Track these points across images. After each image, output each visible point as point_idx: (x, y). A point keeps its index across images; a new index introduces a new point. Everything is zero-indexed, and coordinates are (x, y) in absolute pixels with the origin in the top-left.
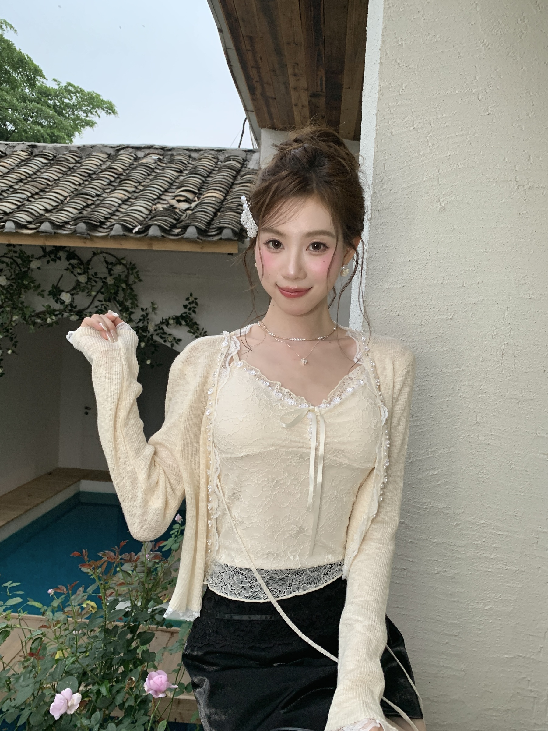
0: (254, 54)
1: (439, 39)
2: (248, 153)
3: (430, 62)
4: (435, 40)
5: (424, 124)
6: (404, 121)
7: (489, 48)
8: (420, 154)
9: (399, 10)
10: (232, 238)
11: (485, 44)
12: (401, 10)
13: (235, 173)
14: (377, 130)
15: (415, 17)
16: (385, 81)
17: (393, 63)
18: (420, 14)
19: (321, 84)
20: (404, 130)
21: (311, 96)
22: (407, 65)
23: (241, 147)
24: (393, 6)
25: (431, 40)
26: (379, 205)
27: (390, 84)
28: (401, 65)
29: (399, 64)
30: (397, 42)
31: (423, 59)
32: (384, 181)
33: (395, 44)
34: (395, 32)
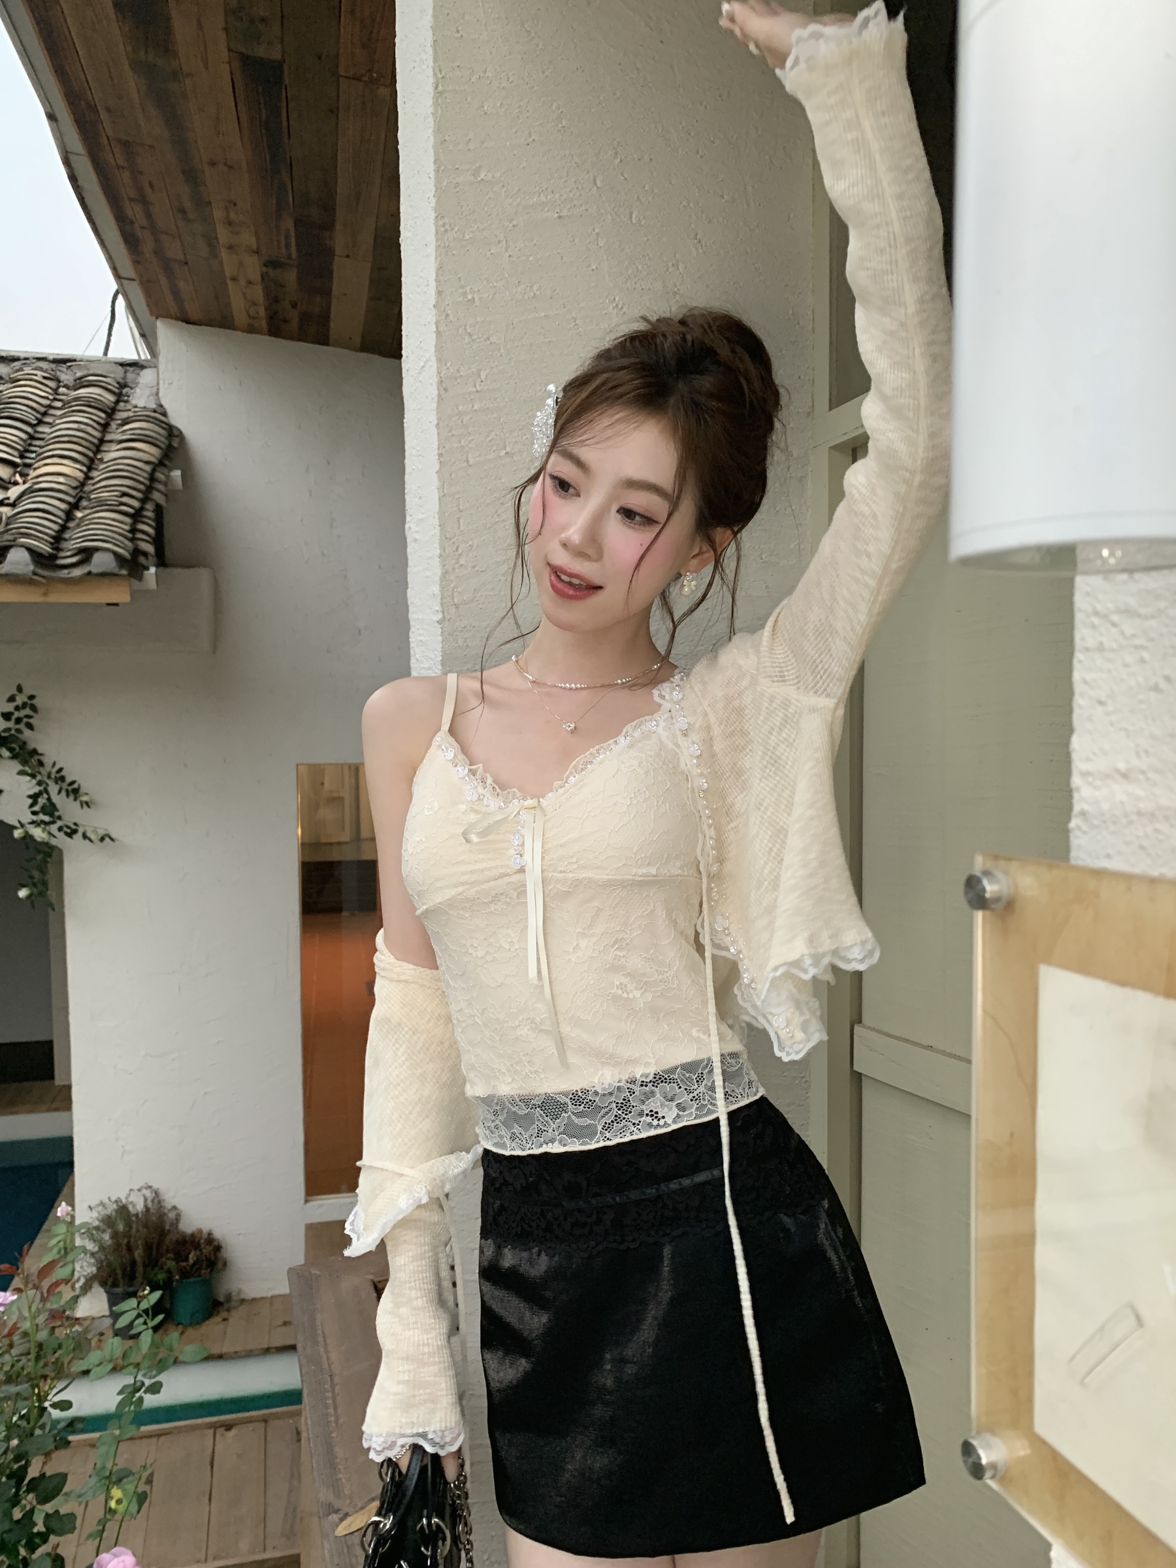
0: (136, 173)
1: (539, 292)
2: (128, 368)
3: (525, 333)
4: (532, 294)
5: (524, 444)
6: (488, 440)
7: (624, 313)
9: (464, 236)
10: (116, 571)
11: (617, 305)
12: (467, 237)
13: (103, 415)
14: (440, 455)
15: (492, 251)
16: (449, 364)
17: (460, 332)
18: (501, 245)
19: (288, 245)
20: (490, 457)
21: (265, 265)
22: (485, 337)
23: (110, 354)
24: (452, 229)
25: (525, 293)
26: (455, 594)
27: (458, 371)
28: (474, 338)
29: (470, 335)
30: (465, 294)
31: (514, 328)
32: (460, 552)
33: (461, 299)
34: (459, 276)
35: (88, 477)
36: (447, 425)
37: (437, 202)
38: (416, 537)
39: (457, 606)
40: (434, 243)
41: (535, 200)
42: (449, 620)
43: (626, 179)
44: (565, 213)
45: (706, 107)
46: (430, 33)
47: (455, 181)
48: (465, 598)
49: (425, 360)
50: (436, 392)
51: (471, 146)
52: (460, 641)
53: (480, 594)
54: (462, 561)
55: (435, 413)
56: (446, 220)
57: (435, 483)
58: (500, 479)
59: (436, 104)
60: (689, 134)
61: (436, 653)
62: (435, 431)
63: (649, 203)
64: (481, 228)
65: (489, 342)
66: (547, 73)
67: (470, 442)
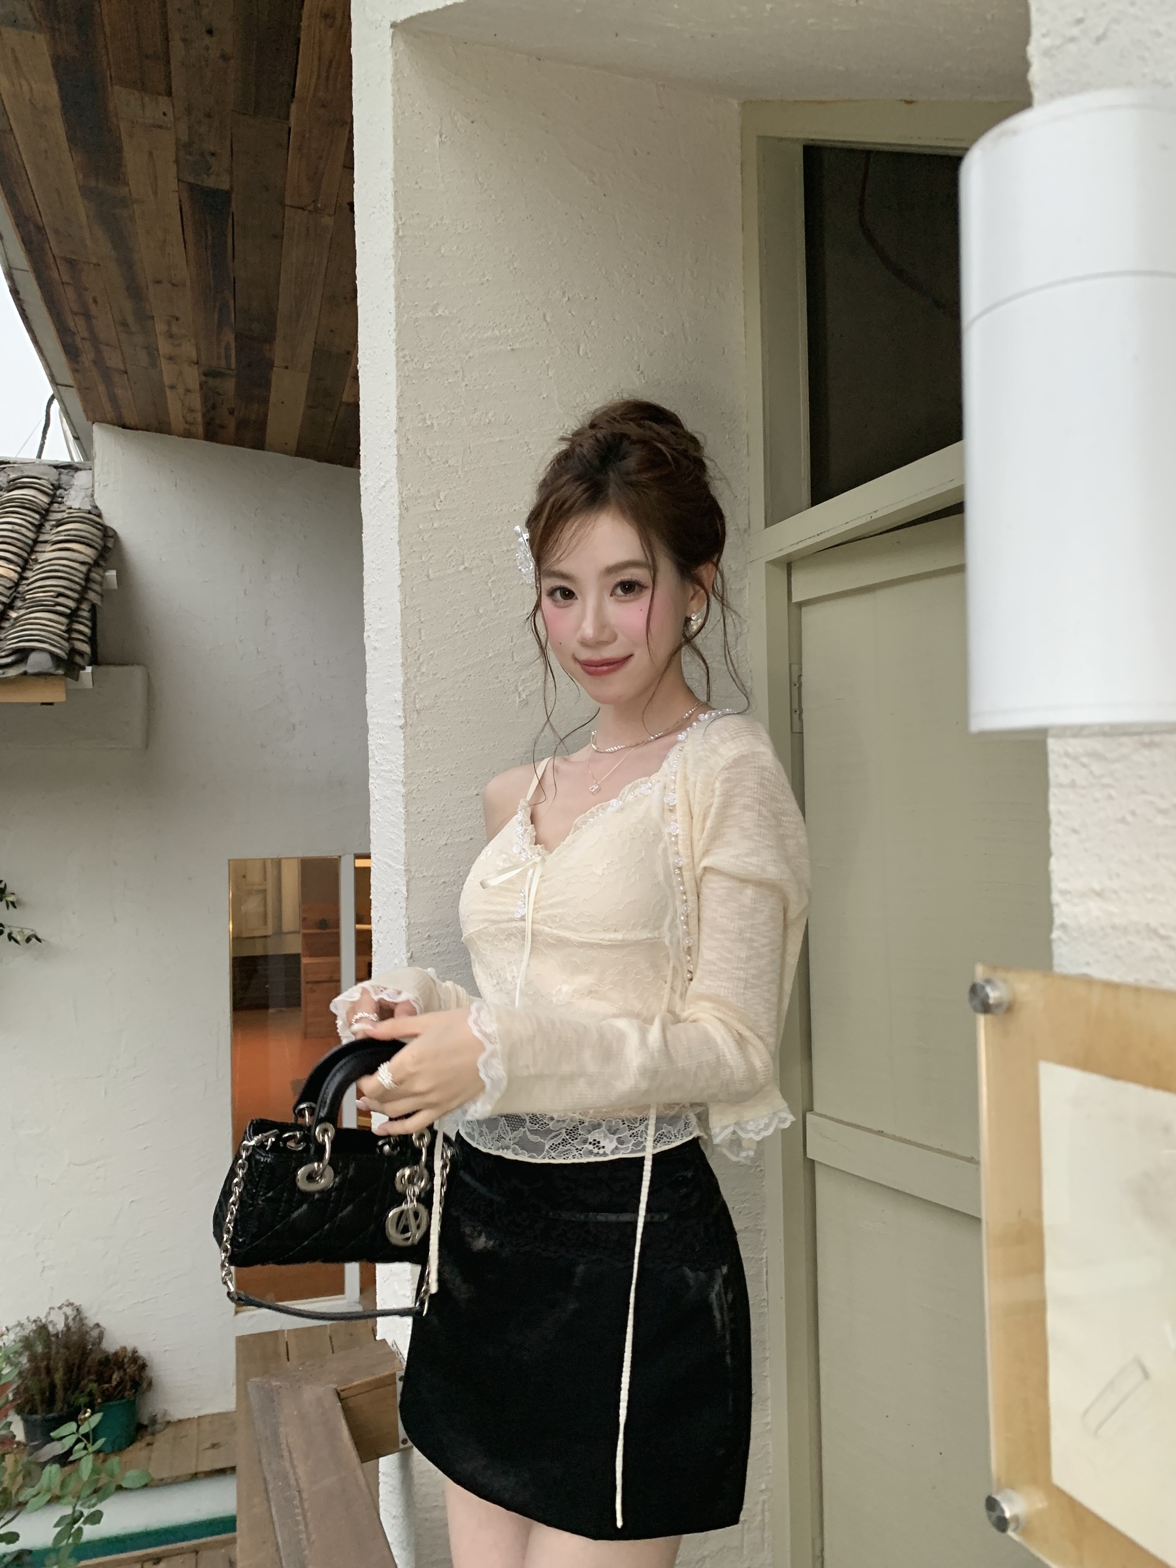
0: (80, 290)
1: (493, 419)
2: (62, 470)
3: (482, 456)
4: (487, 421)
5: (482, 560)
6: (447, 556)
8: (478, 612)
9: (423, 366)
10: (52, 671)
12: (426, 367)
13: (37, 516)
14: (402, 570)
15: (450, 381)
16: (409, 485)
17: (420, 456)
18: (458, 375)
19: (228, 357)
20: (449, 572)
21: (205, 375)
22: (444, 460)
23: (44, 457)
24: (412, 360)
25: (480, 420)
26: (417, 701)
27: (419, 491)
28: (433, 460)
29: (430, 458)
30: (424, 420)
31: (470, 452)
32: (421, 660)
33: (420, 425)
34: (419, 403)
35: (22, 578)
36: (409, 543)
37: (398, 335)
38: (376, 645)
39: (418, 712)
40: (395, 373)
41: (489, 334)
43: (573, 315)
44: (517, 346)
45: (645, 253)
46: (391, 184)
47: (414, 317)
48: (427, 704)
49: (385, 480)
50: (397, 512)
51: (430, 285)
52: (422, 745)
53: (440, 700)
54: (424, 670)
55: (397, 530)
56: (407, 352)
57: (397, 596)
58: (459, 592)
59: (397, 247)
60: (631, 276)
61: (398, 756)
62: (398, 548)
63: (595, 337)
64: (439, 359)
65: (447, 465)
66: (499, 221)
67: (430, 558)
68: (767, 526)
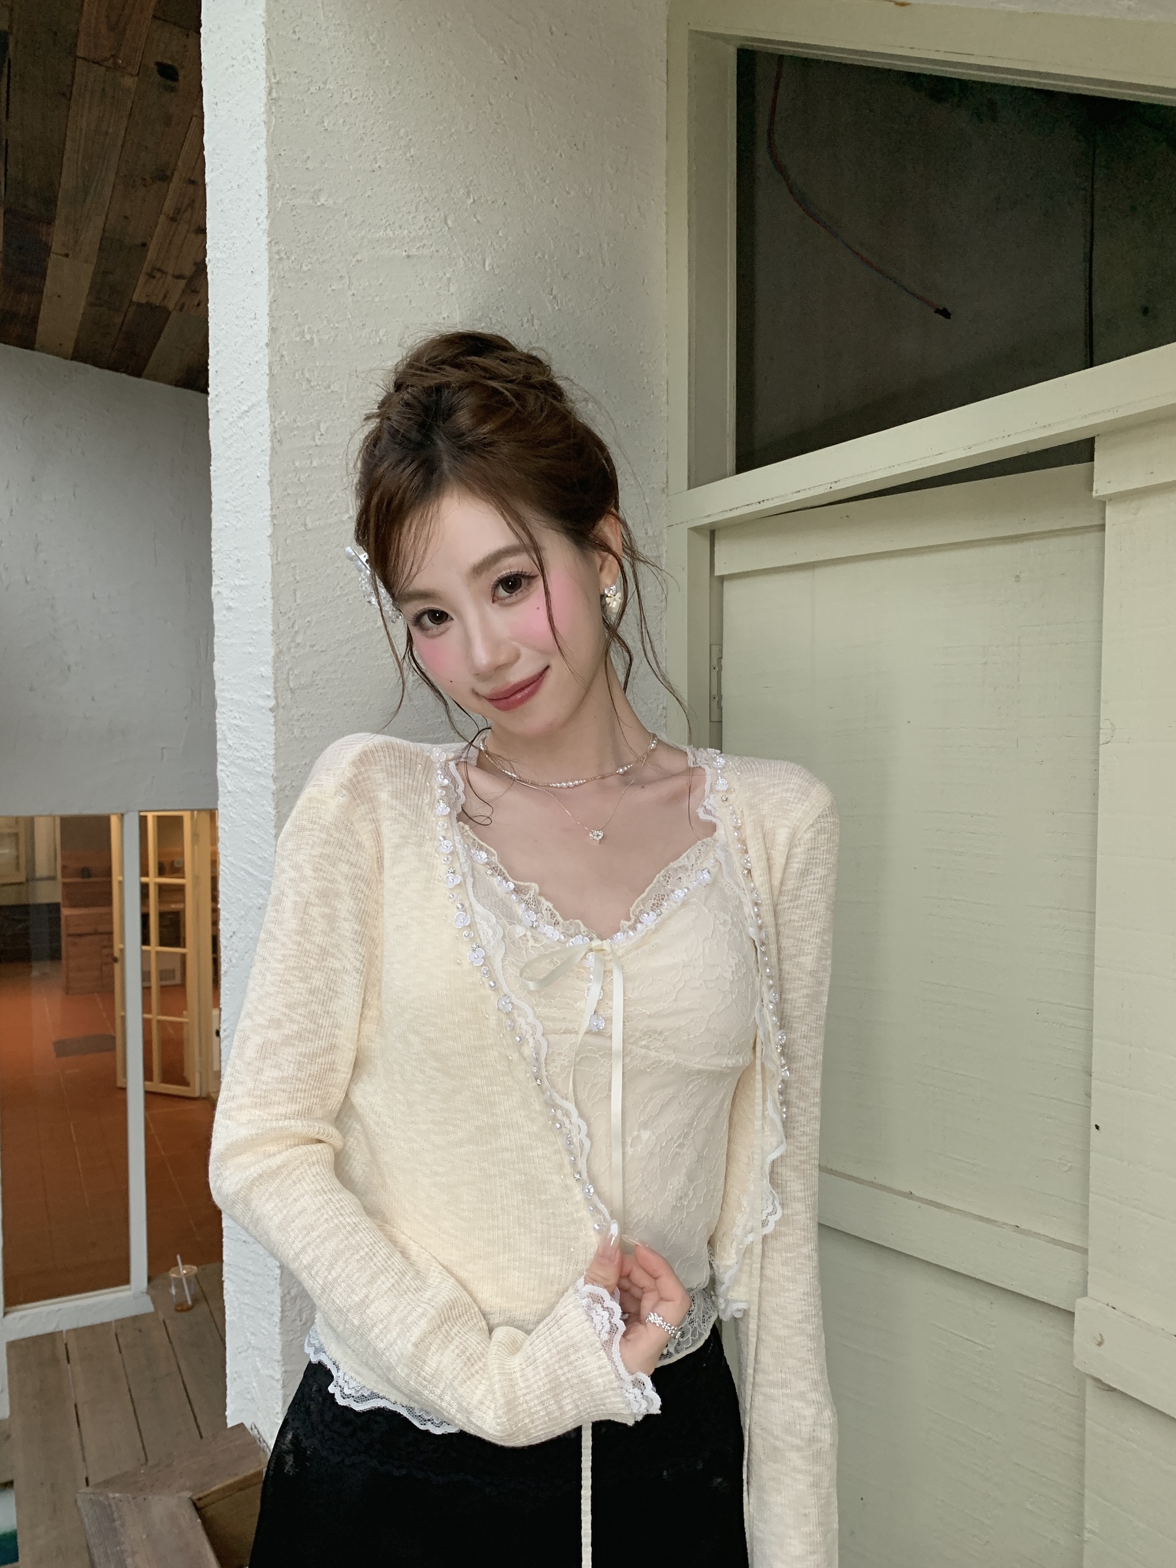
3: (370, 383)
4: (378, 340)
6: (329, 501)
9: (301, 267)
12: (305, 268)
14: (273, 517)
15: (334, 288)
16: (284, 413)
17: (297, 377)
18: (343, 282)
20: (330, 521)
22: (325, 384)
24: (288, 258)
25: (370, 338)
26: (291, 678)
27: (295, 421)
28: (312, 384)
29: (309, 381)
30: (302, 334)
31: (357, 377)
32: (296, 628)
33: (298, 339)
34: (296, 312)
36: (282, 483)
37: (271, 224)
38: (230, 604)
39: (292, 691)
40: (267, 271)
41: (381, 233)
42: (283, 708)
43: (478, 221)
44: (413, 252)
45: (561, 155)
46: (262, 31)
47: (291, 203)
48: (303, 682)
49: (250, 404)
50: (268, 445)
51: (310, 165)
52: (297, 732)
53: (319, 677)
54: (299, 639)
55: (267, 468)
56: (282, 247)
57: (267, 548)
59: (269, 112)
60: (545, 181)
61: (264, 743)
62: (268, 489)
63: (503, 250)
64: (321, 260)
65: (330, 391)
66: (394, 95)
67: (308, 504)
68: (689, 488)
